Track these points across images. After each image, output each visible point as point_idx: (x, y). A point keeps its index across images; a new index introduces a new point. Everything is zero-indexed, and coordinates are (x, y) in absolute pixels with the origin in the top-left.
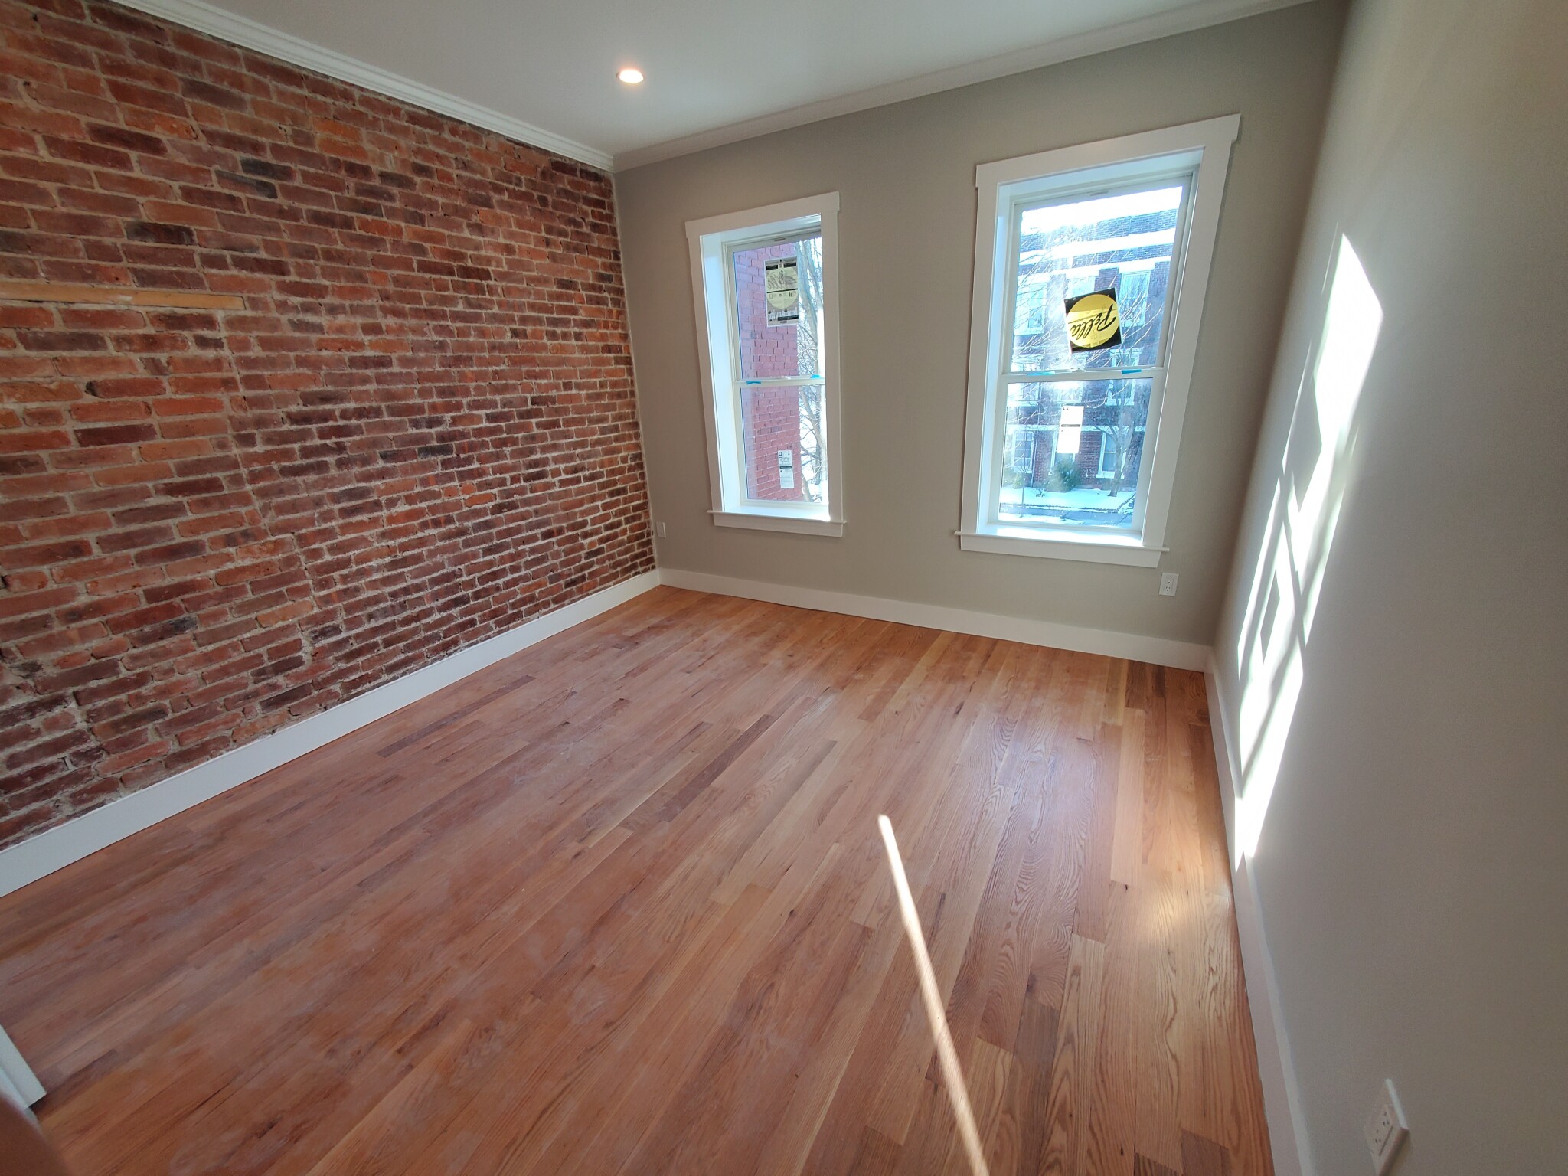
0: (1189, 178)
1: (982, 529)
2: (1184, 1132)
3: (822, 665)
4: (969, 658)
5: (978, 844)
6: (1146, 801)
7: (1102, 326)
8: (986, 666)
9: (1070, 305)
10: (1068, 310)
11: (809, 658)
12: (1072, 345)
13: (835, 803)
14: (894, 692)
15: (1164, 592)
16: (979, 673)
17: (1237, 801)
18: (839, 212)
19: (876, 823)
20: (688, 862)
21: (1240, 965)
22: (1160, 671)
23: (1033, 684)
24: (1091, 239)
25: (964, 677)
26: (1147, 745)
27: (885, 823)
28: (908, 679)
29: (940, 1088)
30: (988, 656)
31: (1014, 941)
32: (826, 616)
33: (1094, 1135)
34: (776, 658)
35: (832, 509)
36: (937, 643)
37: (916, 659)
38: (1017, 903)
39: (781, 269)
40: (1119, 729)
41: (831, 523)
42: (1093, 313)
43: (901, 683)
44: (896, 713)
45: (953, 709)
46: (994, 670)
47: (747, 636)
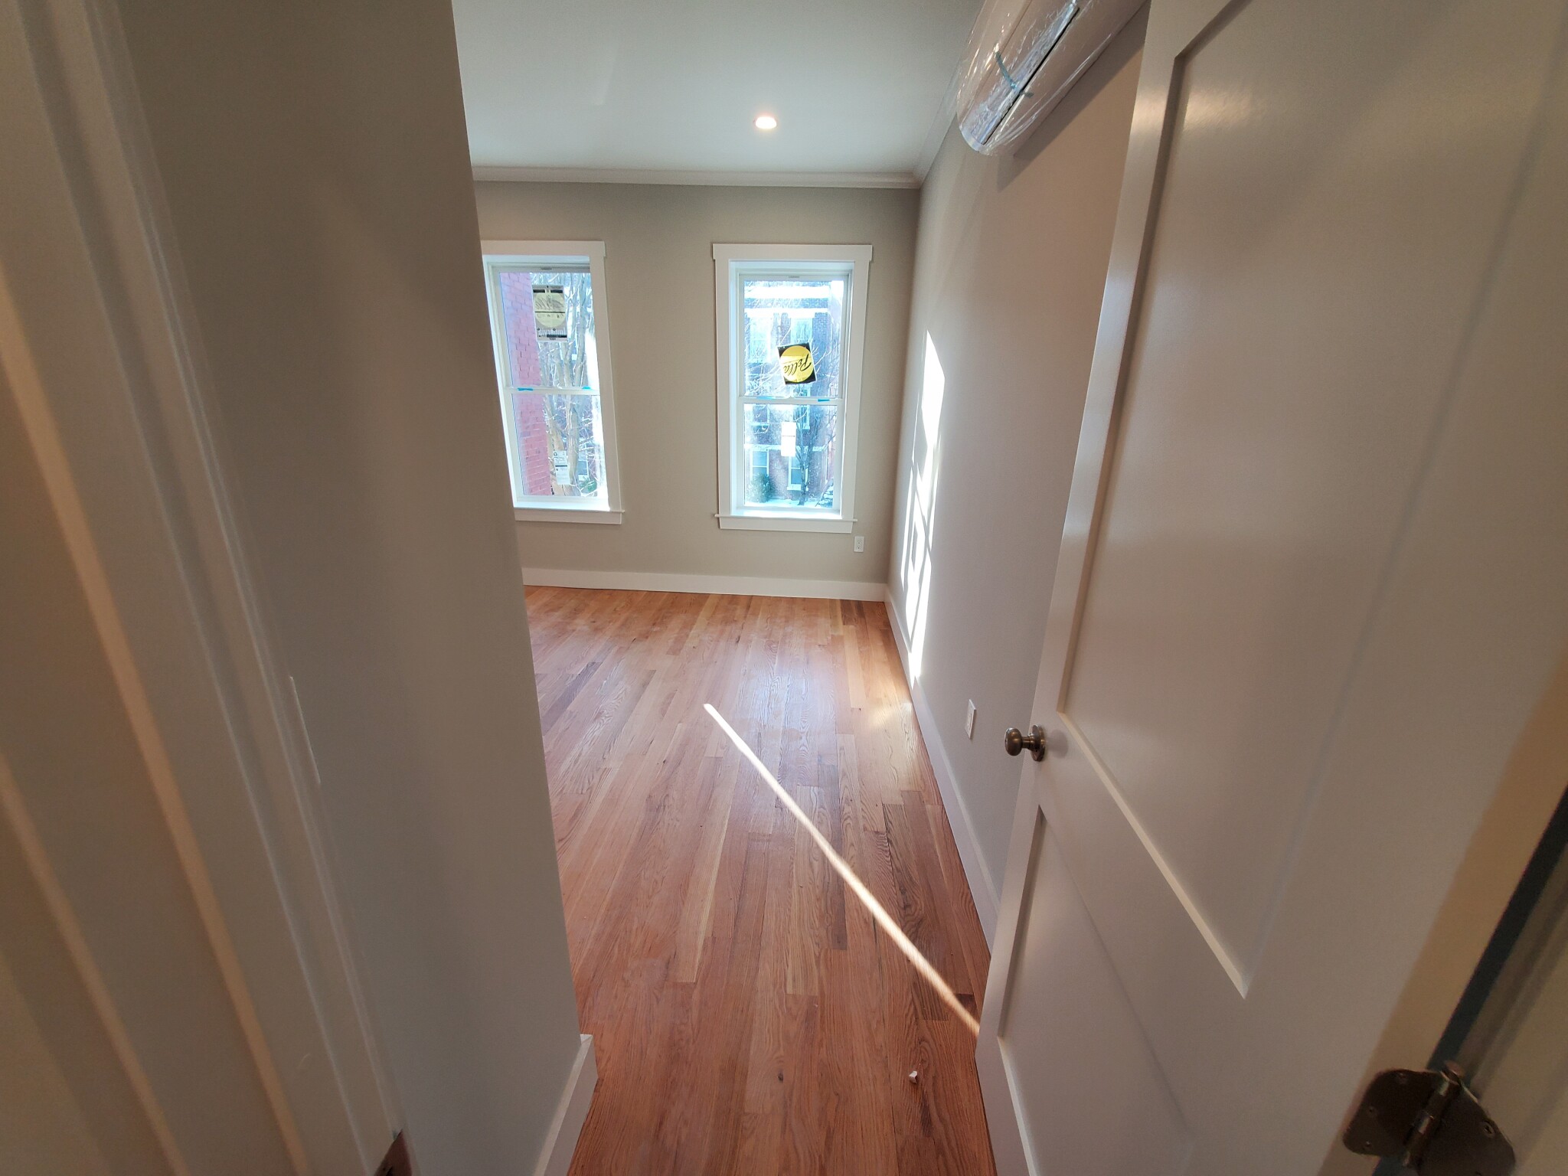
0: (847, 276)
1: (734, 513)
2: (902, 791)
3: (623, 625)
4: (736, 609)
5: (773, 706)
6: (863, 670)
7: (803, 368)
8: (749, 612)
9: (781, 351)
10: (780, 355)
11: (610, 622)
12: (785, 379)
13: (669, 703)
14: (687, 636)
15: (856, 550)
16: (745, 617)
17: (909, 654)
18: (605, 258)
19: (703, 708)
20: (575, 752)
21: (918, 728)
22: (859, 604)
23: (783, 619)
24: (791, 307)
25: (736, 621)
26: (859, 643)
27: (709, 708)
28: (695, 626)
29: (784, 809)
30: (748, 607)
31: (806, 744)
32: (612, 593)
33: (864, 804)
34: (581, 624)
35: (611, 501)
36: (709, 602)
37: (697, 613)
38: (803, 728)
39: (548, 294)
40: (842, 638)
41: (611, 513)
42: (797, 359)
43: (691, 630)
44: (694, 647)
45: (734, 640)
46: (755, 614)
47: (547, 612)
